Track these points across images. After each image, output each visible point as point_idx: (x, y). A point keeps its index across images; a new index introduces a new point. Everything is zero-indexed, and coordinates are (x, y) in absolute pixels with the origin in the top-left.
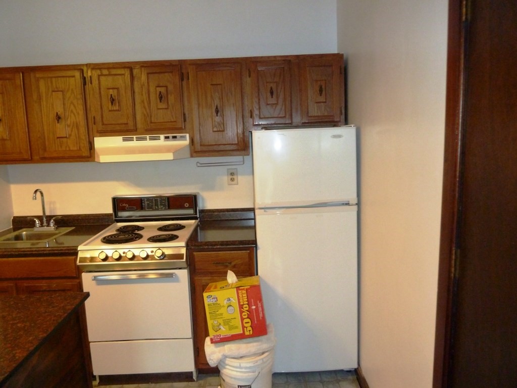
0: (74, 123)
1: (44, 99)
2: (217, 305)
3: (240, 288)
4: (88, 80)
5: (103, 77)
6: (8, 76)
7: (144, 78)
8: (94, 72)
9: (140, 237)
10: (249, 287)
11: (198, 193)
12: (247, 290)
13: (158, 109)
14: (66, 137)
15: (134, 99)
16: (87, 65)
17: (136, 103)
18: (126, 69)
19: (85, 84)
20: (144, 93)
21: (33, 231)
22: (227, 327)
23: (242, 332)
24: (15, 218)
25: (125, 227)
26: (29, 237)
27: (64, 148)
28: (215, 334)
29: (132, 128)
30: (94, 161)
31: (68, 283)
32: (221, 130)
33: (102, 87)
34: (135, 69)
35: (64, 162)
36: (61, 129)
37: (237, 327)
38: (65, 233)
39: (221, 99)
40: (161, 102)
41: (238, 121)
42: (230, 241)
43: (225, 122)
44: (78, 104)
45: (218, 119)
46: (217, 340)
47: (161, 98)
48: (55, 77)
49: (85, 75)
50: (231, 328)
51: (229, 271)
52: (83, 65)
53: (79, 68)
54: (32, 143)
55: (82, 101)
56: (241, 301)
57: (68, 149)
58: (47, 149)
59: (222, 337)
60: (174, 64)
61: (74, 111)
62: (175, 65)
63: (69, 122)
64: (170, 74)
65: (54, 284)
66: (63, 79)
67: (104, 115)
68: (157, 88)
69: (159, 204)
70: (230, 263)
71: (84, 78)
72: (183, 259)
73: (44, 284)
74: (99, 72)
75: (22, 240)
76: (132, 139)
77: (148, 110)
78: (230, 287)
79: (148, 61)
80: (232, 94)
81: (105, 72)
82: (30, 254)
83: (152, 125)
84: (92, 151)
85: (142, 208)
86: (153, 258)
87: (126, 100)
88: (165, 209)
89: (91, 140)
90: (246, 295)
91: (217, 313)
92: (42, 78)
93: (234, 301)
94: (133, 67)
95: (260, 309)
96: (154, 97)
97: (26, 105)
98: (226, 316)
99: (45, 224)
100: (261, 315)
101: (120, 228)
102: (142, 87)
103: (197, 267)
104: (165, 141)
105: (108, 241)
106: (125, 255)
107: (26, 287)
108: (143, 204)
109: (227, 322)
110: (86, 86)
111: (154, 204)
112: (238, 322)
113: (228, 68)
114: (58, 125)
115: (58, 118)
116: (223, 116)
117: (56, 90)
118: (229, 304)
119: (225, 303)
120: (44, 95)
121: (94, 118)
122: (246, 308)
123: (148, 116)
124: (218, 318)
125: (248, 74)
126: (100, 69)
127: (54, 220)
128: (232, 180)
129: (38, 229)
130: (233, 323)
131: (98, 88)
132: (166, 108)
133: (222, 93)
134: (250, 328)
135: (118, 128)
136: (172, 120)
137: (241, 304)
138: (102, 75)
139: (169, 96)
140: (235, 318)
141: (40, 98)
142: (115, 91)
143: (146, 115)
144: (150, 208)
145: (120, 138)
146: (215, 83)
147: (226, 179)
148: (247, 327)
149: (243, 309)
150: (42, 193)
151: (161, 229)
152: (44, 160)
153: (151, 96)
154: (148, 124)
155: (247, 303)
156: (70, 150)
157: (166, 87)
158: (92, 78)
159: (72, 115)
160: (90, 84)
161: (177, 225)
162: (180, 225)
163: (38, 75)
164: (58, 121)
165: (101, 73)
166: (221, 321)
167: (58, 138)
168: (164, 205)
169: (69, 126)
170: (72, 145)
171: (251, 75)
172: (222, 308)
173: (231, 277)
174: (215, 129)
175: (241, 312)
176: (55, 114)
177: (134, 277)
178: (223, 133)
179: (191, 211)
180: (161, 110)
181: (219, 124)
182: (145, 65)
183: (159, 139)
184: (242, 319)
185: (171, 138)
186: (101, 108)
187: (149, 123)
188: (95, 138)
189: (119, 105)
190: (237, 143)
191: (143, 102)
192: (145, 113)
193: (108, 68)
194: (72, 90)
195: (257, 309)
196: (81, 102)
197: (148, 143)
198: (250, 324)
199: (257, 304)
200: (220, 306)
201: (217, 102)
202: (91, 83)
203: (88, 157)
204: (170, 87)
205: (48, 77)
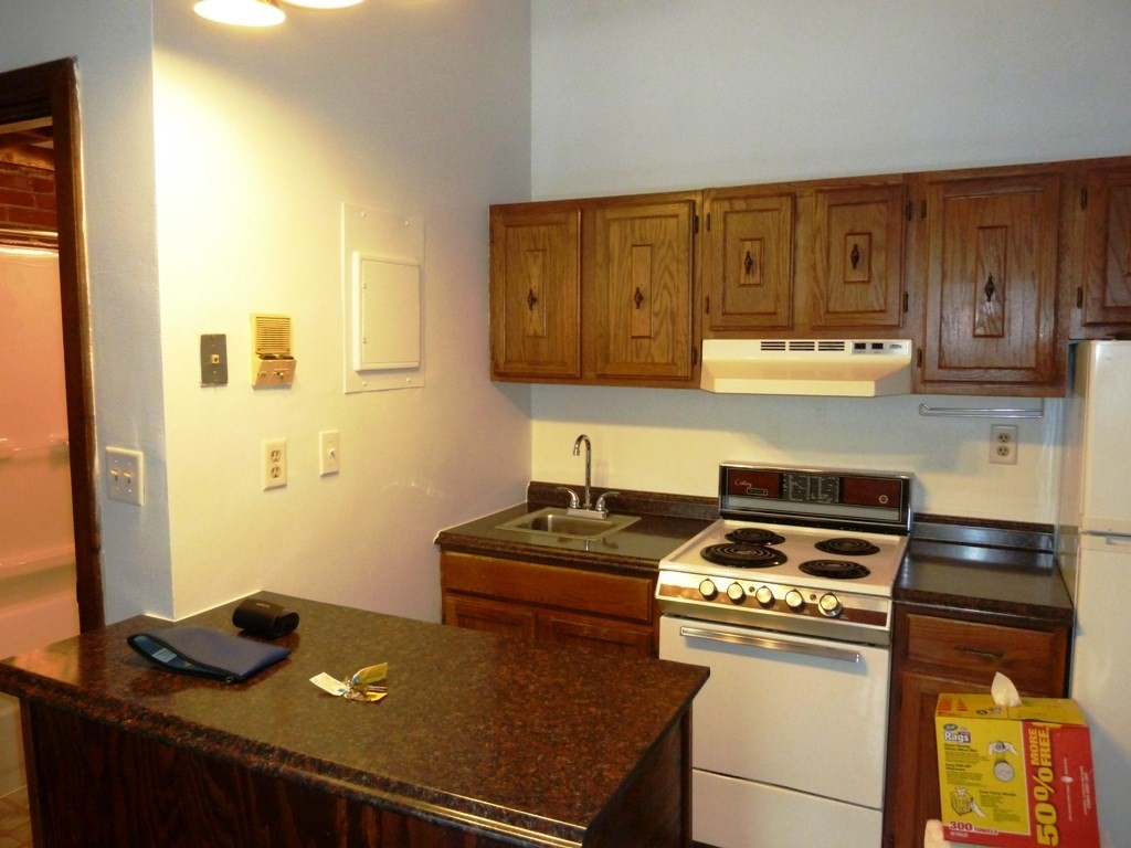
0: (667, 307)
1: (616, 260)
2: (966, 751)
3: (1035, 724)
4: (703, 221)
5: (734, 216)
6: (556, 217)
7: (820, 215)
8: (716, 206)
9: (782, 559)
10: (1059, 726)
11: (913, 474)
12: (1052, 732)
13: (846, 283)
14: (649, 337)
15: (794, 263)
16: (703, 191)
17: (798, 270)
18: (784, 199)
19: (696, 230)
20: (818, 248)
21: (565, 514)
22: (990, 810)
23: (1029, 833)
24: (533, 484)
25: (744, 531)
26: (558, 526)
27: (642, 359)
28: (958, 819)
29: (785, 323)
30: (698, 387)
31: (631, 632)
32: (995, 333)
33: (729, 238)
34: (802, 196)
35: (640, 385)
36: (641, 322)
37: (1015, 818)
38: (625, 526)
39: (1003, 262)
40: (855, 267)
41: (1042, 314)
42: (1003, 602)
43: (1006, 315)
44: (678, 271)
45: (990, 307)
46: (960, 835)
47: (855, 259)
48: (641, 218)
49: (697, 213)
50: (1001, 816)
51: (998, 674)
52: (695, 192)
53: (688, 198)
54: (586, 345)
55: (686, 263)
56: (1032, 756)
57: (649, 360)
58: (611, 358)
59: (973, 831)
60: (891, 183)
61: (670, 285)
62: (894, 186)
63: (656, 307)
64: (883, 207)
65: (606, 628)
66: (654, 221)
67: (728, 295)
68: (849, 238)
69: (820, 490)
70: (1000, 655)
71: (696, 220)
72: (884, 624)
73: (585, 624)
74: (726, 206)
75: (546, 529)
76: (781, 347)
77: (823, 286)
78: (1004, 714)
79: (831, 180)
80: (1031, 251)
81: (740, 205)
82: (548, 559)
83: (828, 316)
84: (696, 367)
85: (779, 494)
86: (814, 610)
87: (778, 265)
88: (833, 503)
89: (697, 345)
90: (1048, 744)
91: (968, 770)
92: (617, 220)
93: (1016, 752)
94: (798, 194)
95: (1086, 789)
96: (839, 258)
97: (581, 273)
98: (990, 783)
99: (588, 503)
100: (1087, 804)
101: (735, 532)
102: (815, 237)
103: (912, 649)
104: (854, 353)
105: (715, 556)
106: (753, 594)
107: (554, 623)
108: (785, 486)
109: (989, 799)
110: (697, 236)
111: (808, 489)
112: (1021, 806)
113: (1027, 188)
114: (636, 312)
115: (639, 298)
116: (1002, 301)
117: (639, 243)
118: (1000, 756)
119: (990, 752)
120: (616, 252)
121: (708, 299)
122: (1046, 775)
123: (822, 297)
124: (969, 784)
125: (1078, 200)
126: (730, 199)
127: (605, 499)
128: (1003, 452)
129: (574, 512)
130: (1006, 804)
131: (721, 239)
132: (863, 282)
133: (1006, 248)
134: (1053, 831)
135: (754, 322)
136: (877, 308)
137: (1034, 762)
138: (733, 212)
139: (874, 254)
140: (1013, 795)
141: (608, 258)
142: (757, 244)
143: (818, 295)
144: (800, 496)
145: (757, 343)
146: (988, 222)
147: (985, 447)
148: (1043, 825)
149: (1037, 776)
150: (588, 443)
151: (823, 546)
152: (604, 379)
153: (832, 254)
154: (820, 317)
155: (1049, 764)
156: (653, 363)
157: (870, 234)
158: (712, 219)
159: (665, 293)
160: (705, 230)
161: (860, 542)
162: (867, 544)
163: (610, 214)
164: (638, 304)
165: (731, 207)
166: (974, 792)
167: (633, 337)
168: (831, 494)
169: (656, 315)
170: (658, 353)
171: (1089, 201)
172: (982, 763)
173: (1004, 691)
174: (979, 331)
175: (1032, 785)
176: (634, 291)
177: (769, 645)
178: (1001, 340)
179: (893, 515)
180: (853, 286)
181: (991, 319)
182: (826, 188)
183: (840, 347)
184: (1033, 802)
185: (869, 347)
186: (724, 279)
187: (822, 312)
188: (704, 341)
189: (762, 274)
190: (1034, 366)
191: (814, 267)
192: (817, 291)
193: (746, 198)
194: (670, 242)
195: (1076, 786)
196: (684, 267)
197: (817, 356)
198: (1053, 819)
199: (1079, 773)
200: (974, 756)
201: (991, 268)
202: (708, 229)
203: (686, 379)
204: (879, 235)
205: (627, 219)
